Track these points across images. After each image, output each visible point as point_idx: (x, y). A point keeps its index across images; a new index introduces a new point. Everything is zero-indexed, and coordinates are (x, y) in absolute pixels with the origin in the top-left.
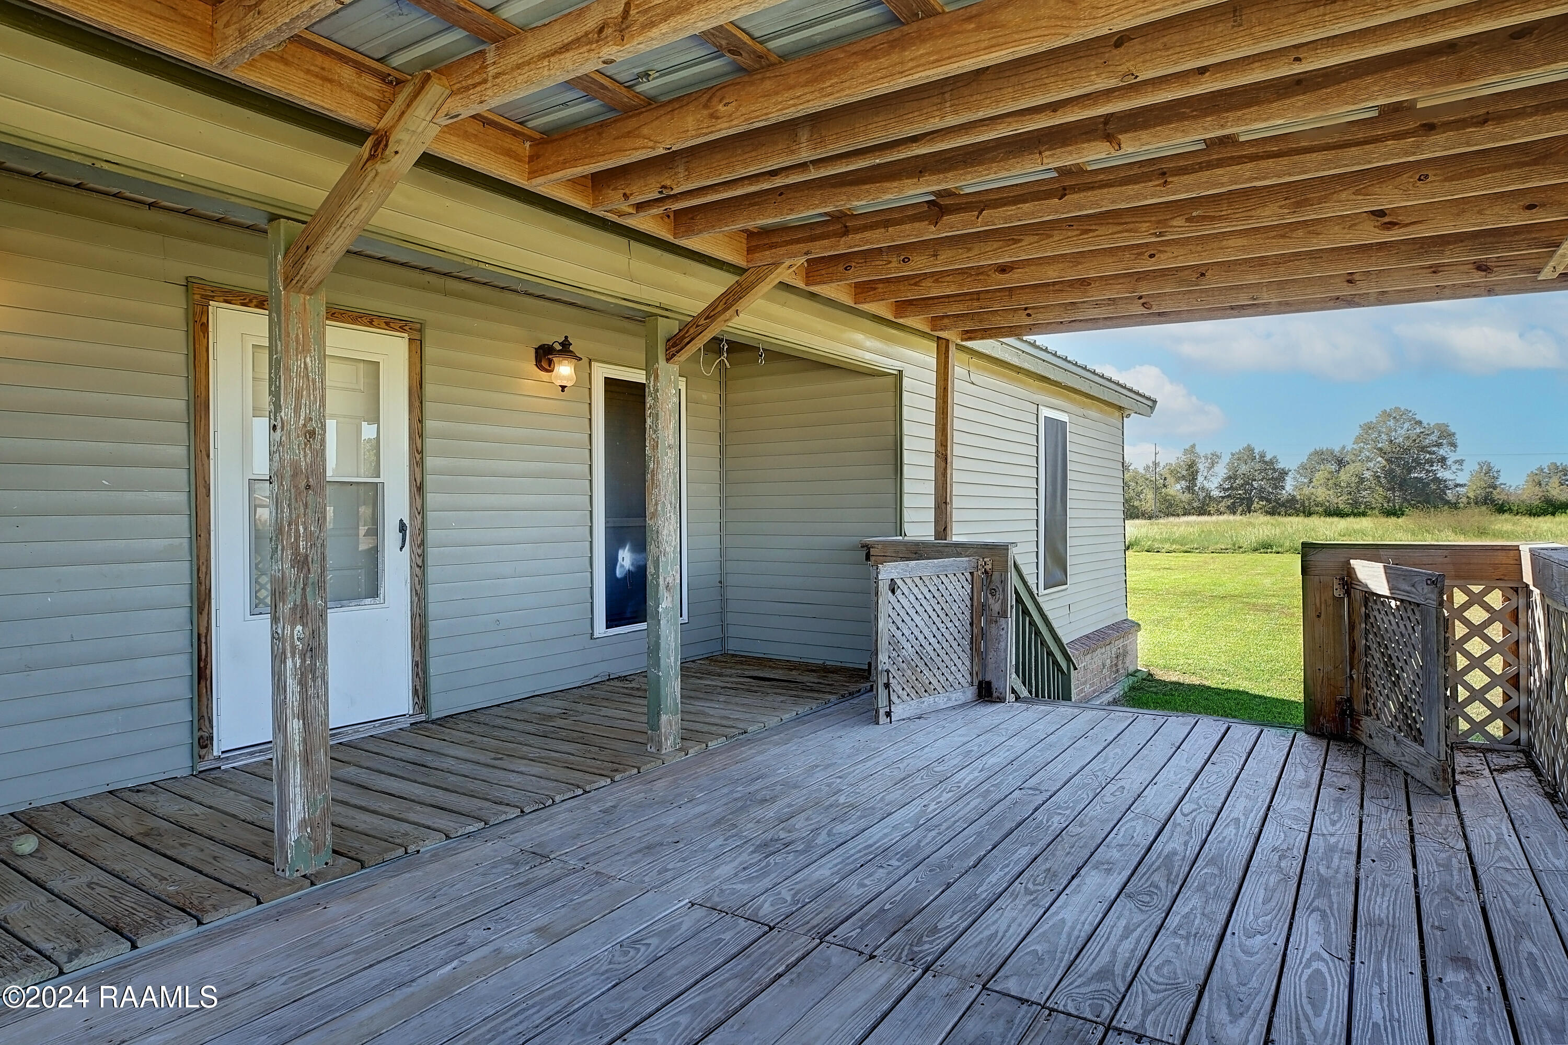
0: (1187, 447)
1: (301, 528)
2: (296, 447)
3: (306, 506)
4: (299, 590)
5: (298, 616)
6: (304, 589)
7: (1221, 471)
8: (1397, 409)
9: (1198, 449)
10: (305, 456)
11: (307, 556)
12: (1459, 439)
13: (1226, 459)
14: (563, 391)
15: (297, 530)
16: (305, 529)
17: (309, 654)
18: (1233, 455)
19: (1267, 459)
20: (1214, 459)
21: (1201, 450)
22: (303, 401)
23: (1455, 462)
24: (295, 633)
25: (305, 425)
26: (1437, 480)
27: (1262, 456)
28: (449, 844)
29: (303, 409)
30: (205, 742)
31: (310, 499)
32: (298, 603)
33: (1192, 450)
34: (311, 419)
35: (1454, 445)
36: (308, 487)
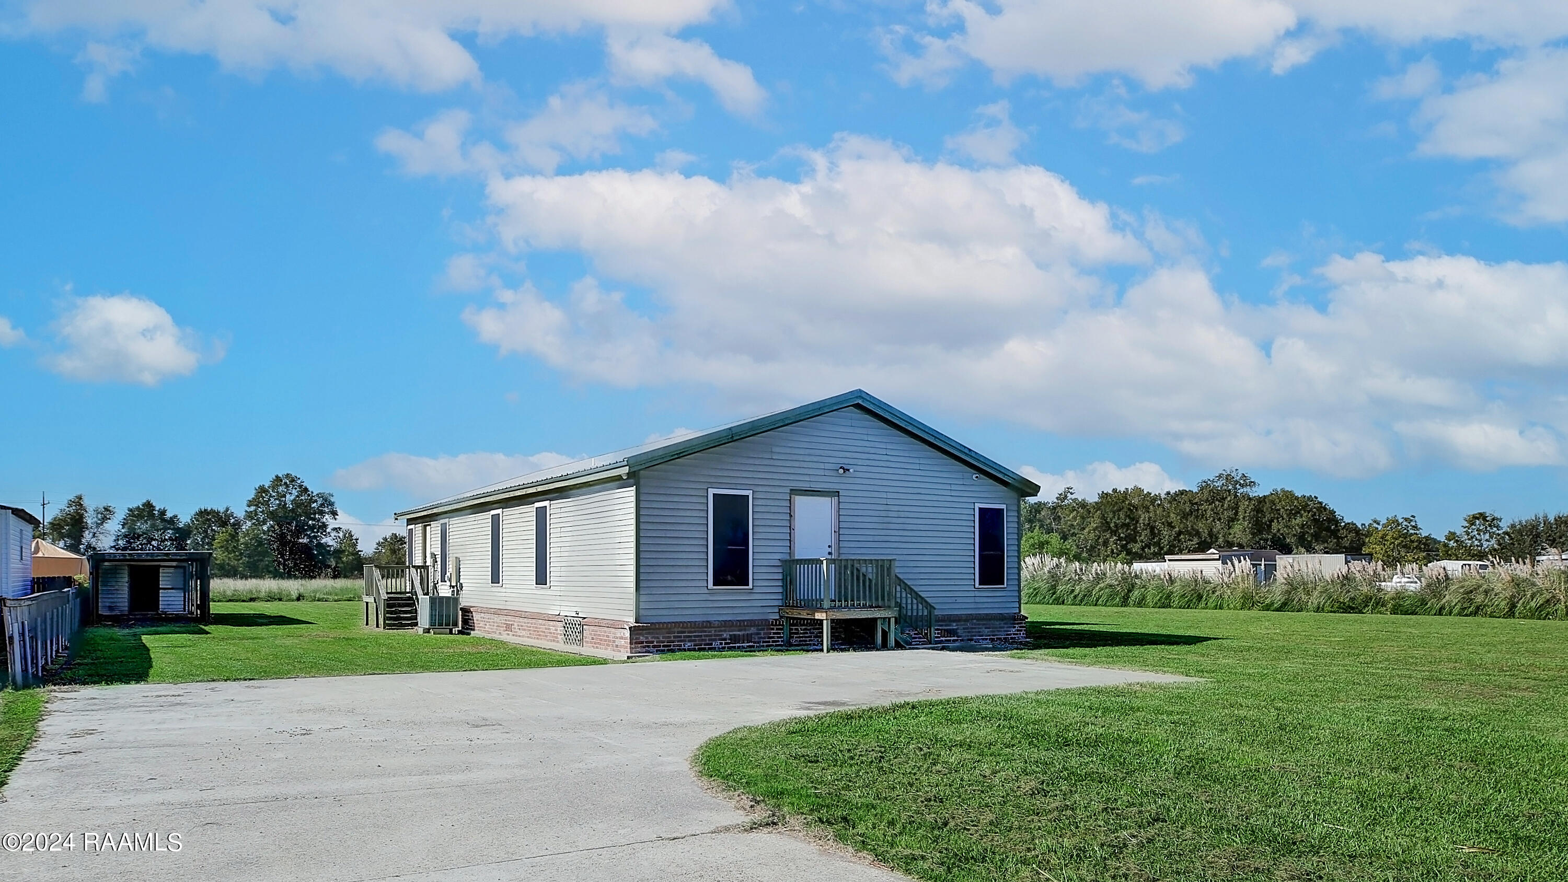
0: (72, 497)
7: (114, 526)
8: (288, 476)
9: (86, 502)
12: (338, 508)
13: (120, 514)
18: (130, 510)
19: (169, 515)
20: (105, 514)
21: (91, 505)
23: (334, 529)
26: (320, 545)
27: (163, 513)
33: (78, 502)
35: (334, 514)
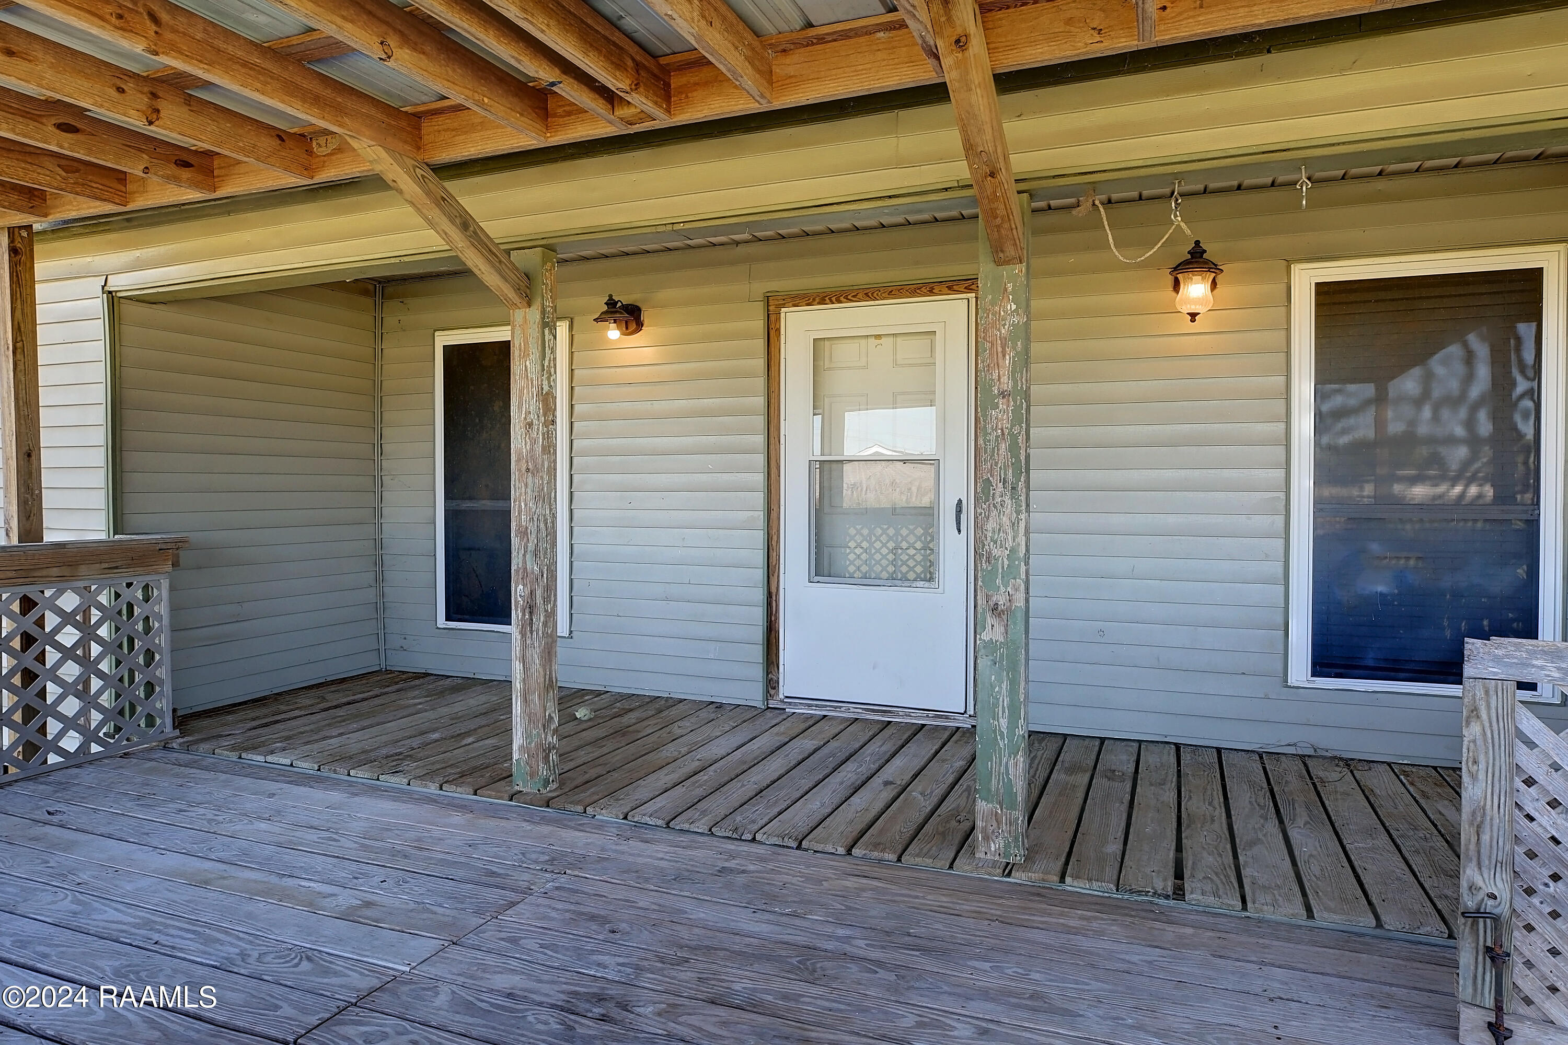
1: (523, 504)
2: (519, 437)
3: (526, 486)
4: (521, 555)
5: (520, 577)
6: (524, 555)
10: (526, 445)
11: (527, 528)
14: (1193, 320)
15: (520, 506)
16: (526, 505)
17: (527, 610)
22: (524, 398)
24: (518, 590)
25: (525, 419)
28: (624, 824)
29: (524, 405)
30: (771, 684)
31: (530, 480)
32: (520, 566)
34: (530, 413)
36: (528, 470)
